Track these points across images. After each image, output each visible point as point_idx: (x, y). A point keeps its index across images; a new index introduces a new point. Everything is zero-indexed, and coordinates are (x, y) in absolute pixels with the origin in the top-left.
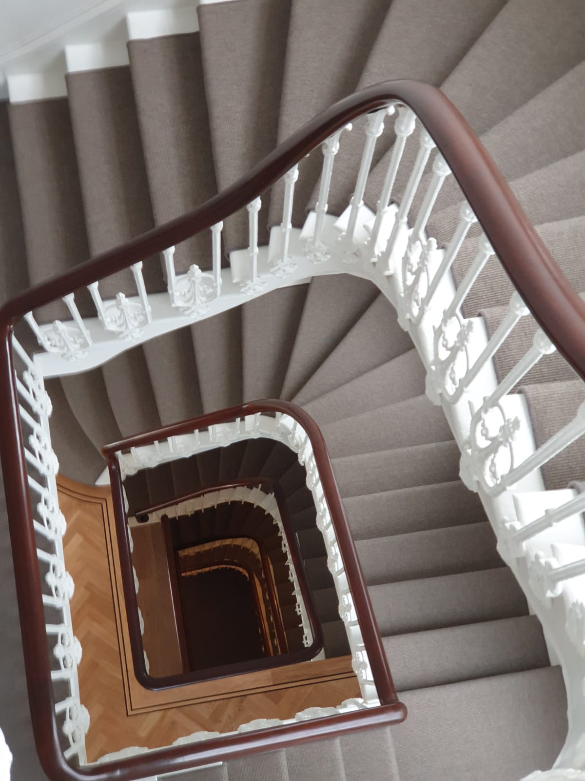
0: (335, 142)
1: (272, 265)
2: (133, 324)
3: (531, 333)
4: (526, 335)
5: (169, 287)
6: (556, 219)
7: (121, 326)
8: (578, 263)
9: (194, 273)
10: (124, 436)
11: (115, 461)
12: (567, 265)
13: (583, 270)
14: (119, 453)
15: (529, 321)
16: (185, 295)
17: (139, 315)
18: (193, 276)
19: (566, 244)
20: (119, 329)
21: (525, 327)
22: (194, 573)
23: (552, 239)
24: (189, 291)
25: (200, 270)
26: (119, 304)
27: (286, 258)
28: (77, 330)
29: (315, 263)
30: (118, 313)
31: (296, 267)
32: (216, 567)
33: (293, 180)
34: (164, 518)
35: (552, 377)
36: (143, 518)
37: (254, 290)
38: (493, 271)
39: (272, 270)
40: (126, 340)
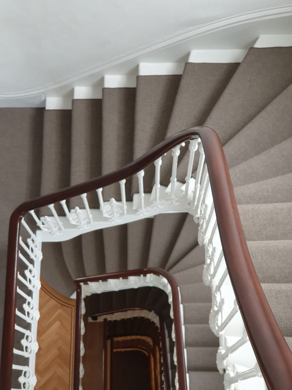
0: (177, 150)
1: (151, 203)
2: (84, 222)
3: (256, 256)
4: (253, 257)
5: (100, 207)
6: (284, 202)
7: (78, 222)
8: (289, 225)
9: (112, 202)
10: (87, 275)
11: (80, 287)
12: (283, 225)
13: (291, 229)
14: (82, 284)
15: (256, 251)
16: (108, 212)
17: (86, 218)
18: (112, 204)
19: (284, 215)
20: (76, 224)
21: (253, 253)
22: (122, 350)
23: (277, 211)
24: (110, 210)
25: (115, 201)
26: (76, 212)
27: (158, 201)
28: (56, 222)
29: (172, 205)
30: (76, 216)
31: (163, 206)
32: (133, 349)
33: (159, 165)
34: (105, 320)
35: (263, 280)
36: (95, 318)
37: (143, 214)
38: (246, 223)
39: (152, 206)
40: (81, 229)
